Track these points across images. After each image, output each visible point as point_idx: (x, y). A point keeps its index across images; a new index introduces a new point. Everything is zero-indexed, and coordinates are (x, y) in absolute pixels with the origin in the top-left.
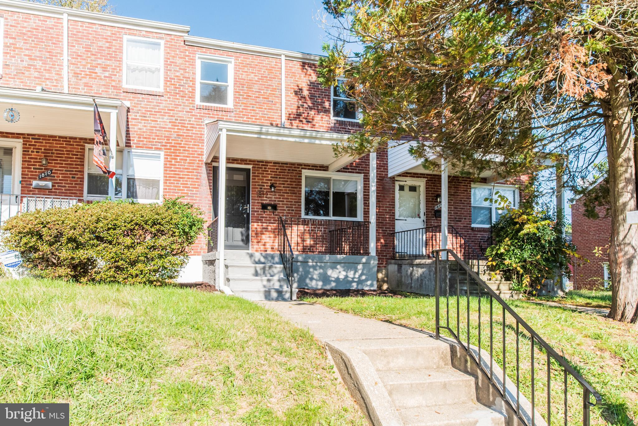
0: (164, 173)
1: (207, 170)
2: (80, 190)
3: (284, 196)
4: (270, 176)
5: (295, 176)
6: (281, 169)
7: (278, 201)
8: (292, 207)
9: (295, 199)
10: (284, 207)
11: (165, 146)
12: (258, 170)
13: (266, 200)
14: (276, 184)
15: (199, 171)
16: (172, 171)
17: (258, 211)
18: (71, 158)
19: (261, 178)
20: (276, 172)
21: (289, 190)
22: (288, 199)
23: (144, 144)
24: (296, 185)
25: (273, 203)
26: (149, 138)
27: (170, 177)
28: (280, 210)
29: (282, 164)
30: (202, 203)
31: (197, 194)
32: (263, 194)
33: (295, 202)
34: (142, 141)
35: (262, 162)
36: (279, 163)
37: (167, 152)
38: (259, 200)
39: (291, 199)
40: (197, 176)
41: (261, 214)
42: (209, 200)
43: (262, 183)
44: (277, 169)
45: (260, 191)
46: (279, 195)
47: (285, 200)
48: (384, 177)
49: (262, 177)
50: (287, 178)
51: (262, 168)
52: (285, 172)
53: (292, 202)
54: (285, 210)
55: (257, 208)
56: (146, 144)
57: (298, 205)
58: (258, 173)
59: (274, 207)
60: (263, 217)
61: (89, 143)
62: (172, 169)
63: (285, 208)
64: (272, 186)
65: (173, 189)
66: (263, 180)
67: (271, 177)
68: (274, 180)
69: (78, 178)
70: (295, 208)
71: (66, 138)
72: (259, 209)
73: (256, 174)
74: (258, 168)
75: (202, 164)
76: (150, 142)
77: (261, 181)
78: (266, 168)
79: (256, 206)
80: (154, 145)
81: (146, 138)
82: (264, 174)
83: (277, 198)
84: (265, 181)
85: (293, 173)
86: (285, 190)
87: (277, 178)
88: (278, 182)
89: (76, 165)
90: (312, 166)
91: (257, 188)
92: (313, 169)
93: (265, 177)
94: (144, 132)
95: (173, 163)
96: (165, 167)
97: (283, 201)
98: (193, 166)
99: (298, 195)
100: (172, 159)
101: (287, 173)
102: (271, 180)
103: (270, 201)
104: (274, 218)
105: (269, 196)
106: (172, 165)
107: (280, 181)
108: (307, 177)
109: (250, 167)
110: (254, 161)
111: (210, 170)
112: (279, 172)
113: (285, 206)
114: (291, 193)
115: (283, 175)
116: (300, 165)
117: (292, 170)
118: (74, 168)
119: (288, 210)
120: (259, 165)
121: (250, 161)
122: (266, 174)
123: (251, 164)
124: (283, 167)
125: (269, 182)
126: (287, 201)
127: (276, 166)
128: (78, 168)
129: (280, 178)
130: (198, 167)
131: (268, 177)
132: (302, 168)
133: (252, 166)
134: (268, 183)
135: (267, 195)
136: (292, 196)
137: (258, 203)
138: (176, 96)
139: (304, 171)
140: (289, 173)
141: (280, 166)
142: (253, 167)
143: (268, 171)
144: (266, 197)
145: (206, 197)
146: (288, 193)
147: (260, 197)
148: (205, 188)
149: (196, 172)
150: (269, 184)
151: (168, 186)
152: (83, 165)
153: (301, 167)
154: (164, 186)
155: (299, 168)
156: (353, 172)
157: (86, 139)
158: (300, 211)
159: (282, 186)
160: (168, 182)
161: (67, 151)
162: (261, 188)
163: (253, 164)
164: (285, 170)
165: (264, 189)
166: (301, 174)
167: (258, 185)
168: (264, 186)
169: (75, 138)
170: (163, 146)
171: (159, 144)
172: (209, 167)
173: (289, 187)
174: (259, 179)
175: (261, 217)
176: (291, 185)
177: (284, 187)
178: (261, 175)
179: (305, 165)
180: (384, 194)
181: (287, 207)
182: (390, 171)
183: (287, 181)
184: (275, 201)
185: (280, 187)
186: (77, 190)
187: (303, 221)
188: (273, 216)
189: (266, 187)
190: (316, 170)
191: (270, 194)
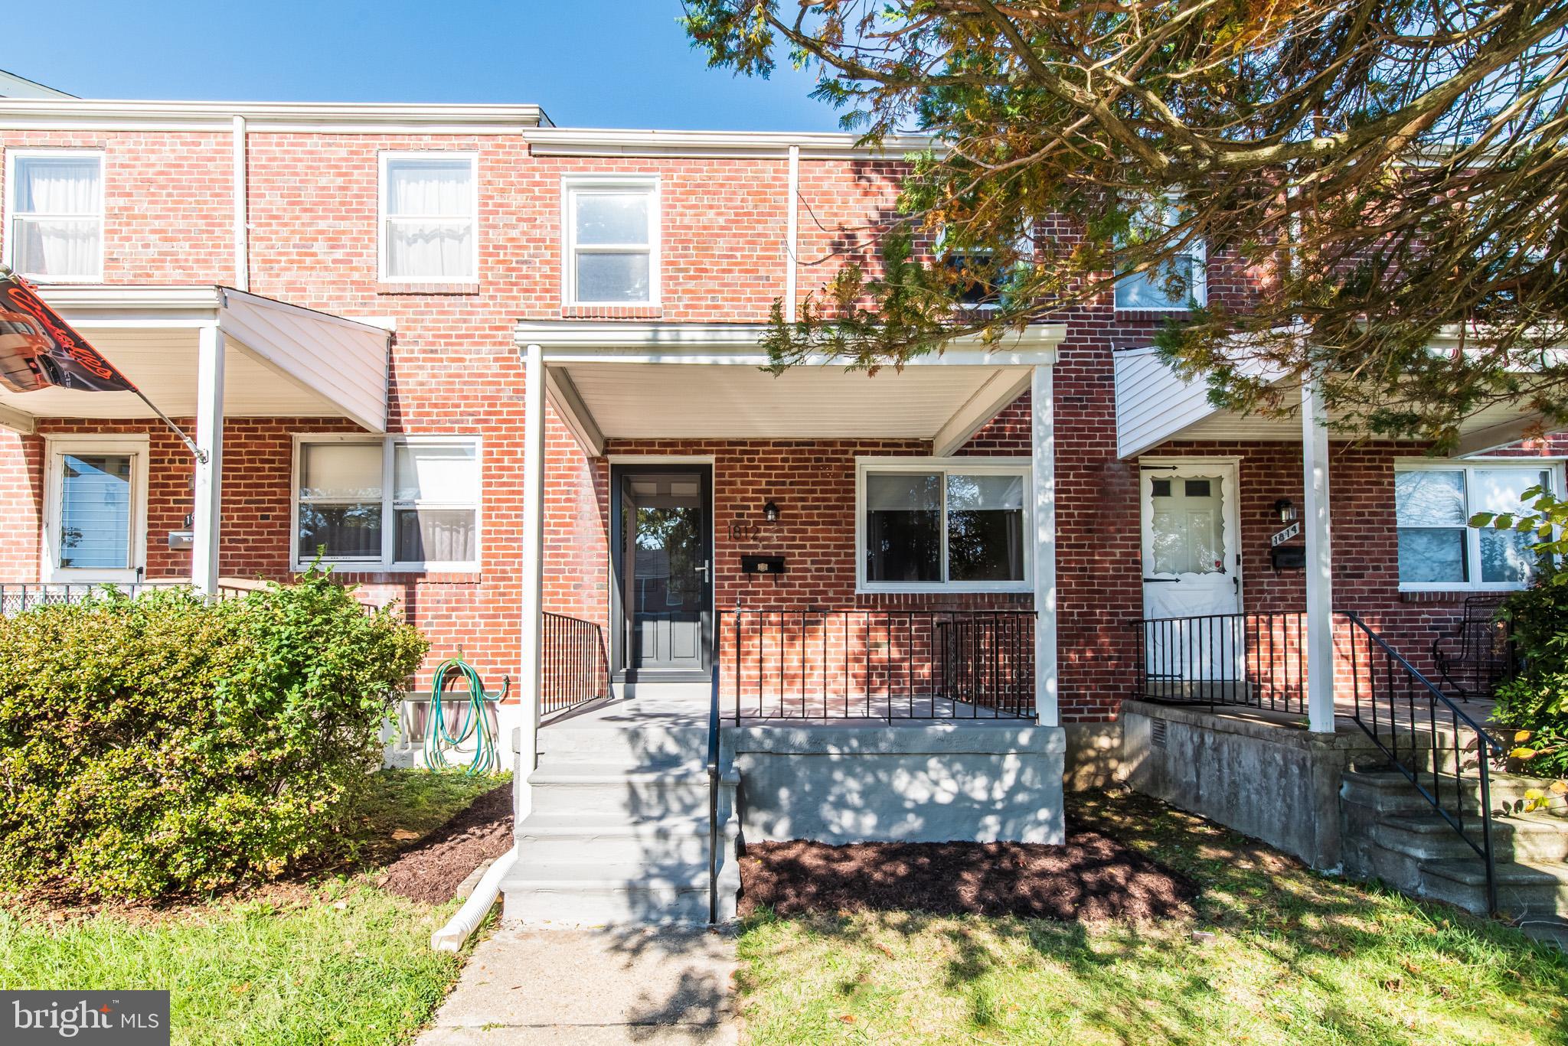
0: (484, 493)
1: (593, 476)
2: (280, 548)
3: (805, 531)
4: (764, 480)
5: (835, 476)
6: (794, 460)
7: (789, 547)
8: (829, 562)
9: (836, 539)
10: (805, 562)
11: (486, 421)
12: (732, 468)
13: (756, 547)
14: (783, 499)
15: (574, 480)
16: (504, 484)
17: (733, 578)
18: (258, 470)
19: (739, 486)
20: (783, 468)
21: (819, 516)
22: (817, 539)
23: (433, 422)
24: (837, 500)
25: (773, 552)
26: (444, 406)
27: (498, 500)
28: (795, 570)
29: (798, 444)
30: (581, 564)
31: (568, 540)
32: (747, 531)
33: (836, 547)
34: (428, 414)
35: (742, 443)
36: (789, 444)
37: (490, 437)
38: (734, 547)
39: (824, 539)
40: (568, 492)
41: (741, 585)
42: (600, 556)
43: (744, 499)
44: (784, 460)
45: (737, 523)
46: (790, 531)
47: (808, 544)
48: (1106, 460)
49: (743, 483)
50: (814, 483)
51: (742, 460)
52: (806, 468)
53: (828, 546)
54: (809, 571)
55: (729, 570)
56: (438, 422)
57: (846, 554)
58: (731, 475)
59: (777, 565)
60: (747, 593)
61: (299, 430)
62: (505, 480)
63: (809, 566)
64: (771, 506)
65: (507, 532)
66: (746, 491)
67: (768, 483)
68: (777, 491)
69: (276, 518)
70: (837, 562)
71: (246, 421)
72: (736, 570)
73: (727, 478)
74: (731, 460)
75: (580, 460)
76: (446, 414)
77: (739, 496)
78: (753, 460)
79: (727, 563)
80: (457, 422)
81: (436, 406)
82: (747, 475)
83: (785, 539)
84: (750, 495)
85: (830, 467)
86: (808, 516)
87: (784, 484)
88: (787, 496)
89: (270, 485)
90: (885, 445)
91: (730, 515)
92: (888, 454)
93: (751, 483)
94: (431, 391)
95: (506, 464)
96: (485, 477)
97: (804, 547)
98: (557, 469)
99: (844, 526)
100: (504, 453)
101: (814, 468)
102: (769, 491)
103: (765, 547)
104: (776, 593)
105: (762, 534)
106: (502, 469)
107: (792, 491)
108: (871, 477)
109: (710, 459)
110: (719, 443)
111: (601, 476)
112: (791, 468)
113: (809, 559)
114: (824, 523)
115: (800, 476)
116: (849, 443)
117: (828, 460)
118: (266, 494)
119: (817, 570)
120: (733, 452)
121: (710, 443)
122: (754, 475)
123: (711, 452)
124: (802, 452)
125: (763, 496)
126: (812, 547)
127: (780, 452)
128: (274, 493)
129: (791, 484)
130: (571, 469)
131: (760, 483)
132: (856, 453)
133: (714, 456)
134: (759, 499)
135: (758, 531)
136: (829, 531)
137: (732, 555)
138: (511, 291)
139: (860, 460)
140: (818, 468)
141: (793, 452)
142: (717, 460)
143: (758, 467)
144: (755, 538)
145: (593, 548)
146: (817, 523)
147: (737, 539)
148: (589, 523)
149: (566, 484)
150: (763, 503)
151: (494, 524)
152: (288, 485)
153: (851, 450)
154: (484, 524)
155: (846, 452)
156: (1009, 454)
157: (292, 420)
158: (853, 570)
159: (800, 504)
160: (494, 513)
161: (249, 453)
162: (741, 515)
163: (718, 452)
164: (808, 460)
165: (750, 516)
166: (853, 468)
167: (733, 507)
168: (748, 508)
169: (268, 420)
170: (478, 421)
171: (471, 418)
172: (600, 468)
173: (817, 508)
174: (733, 491)
175: (741, 593)
176: (824, 500)
177: (804, 508)
178: (739, 480)
179: (863, 444)
180: (1106, 508)
181: (813, 563)
182: (1121, 442)
183: (814, 491)
184: (780, 547)
185: (794, 508)
186: (274, 548)
187: (859, 597)
188: (774, 588)
189: (752, 511)
190: (896, 454)
191: (765, 531)
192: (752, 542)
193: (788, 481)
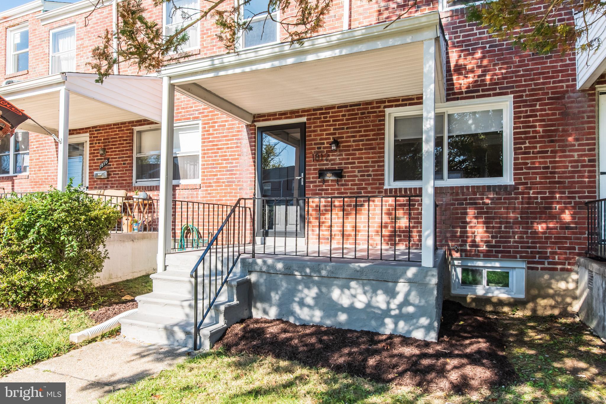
0: (202, 146)
1: (248, 134)
2: (129, 176)
3: (355, 154)
4: (332, 128)
5: (372, 121)
6: (349, 115)
7: (346, 164)
8: (368, 171)
9: (373, 158)
10: (354, 172)
11: (203, 113)
12: (314, 123)
13: (327, 164)
14: (343, 137)
15: (240, 137)
16: (210, 142)
17: (315, 182)
18: (122, 144)
19: (319, 132)
20: (342, 120)
21: (363, 145)
22: (362, 158)
23: (182, 116)
24: (374, 135)
25: (337, 167)
26: (187, 108)
27: (208, 150)
28: (348, 176)
29: (351, 106)
30: (242, 178)
31: (236, 166)
32: (322, 156)
33: (373, 162)
34: (181, 113)
35: (321, 109)
36: (346, 106)
37: (205, 120)
38: (316, 165)
39: (366, 158)
40: (237, 143)
41: (319, 186)
42: (251, 173)
43: (321, 139)
44: (344, 116)
45: (318, 153)
46: (346, 155)
47: (356, 161)
48: (567, 91)
49: (321, 131)
50: (360, 127)
51: (320, 118)
52: (356, 119)
53: (368, 162)
54: (356, 176)
55: (313, 178)
56: (184, 116)
57: (379, 166)
58: (315, 127)
59: (339, 174)
60: (323, 190)
61: (135, 126)
62: (210, 139)
63: (356, 173)
64: (336, 142)
65: (211, 164)
66: (322, 135)
67: (334, 129)
68: (339, 133)
69: (128, 164)
70: (373, 171)
71: (118, 124)
72: (316, 178)
73: (312, 129)
74: (315, 119)
75: (242, 127)
76: (187, 112)
77: (319, 138)
78: (326, 117)
79: (312, 174)
80: (191, 115)
81: (183, 108)
82: (323, 126)
83: (343, 159)
84: (325, 137)
85: (369, 117)
86: (356, 146)
87: (343, 129)
88: (345, 135)
89: (126, 150)
90: (403, 100)
91: (314, 148)
92: (405, 105)
93: (325, 130)
94: (182, 102)
95: (211, 132)
96: (203, 139)
97: (354, 163)
98: (232, 132)
99: (377, 150)
100: (210, 127)
101: (360, 118)
102: (335, 134)
103: (332, 164)
104: (338, 189)
105: (331, 157)
106: (209, 134)
107: (348, 132)
108: (396, 120)
109: (304, 119)
110: (308, 110)
111: (252, 134)
112: (347, 120)
113: (357, 170)
114: (366, 149)
115: (352, 123)
116: (381, 101)
117: (368, 113)
118: (124, 154)
119: (361, 176)
120: (316, 114)
121: (304, 111)
122: (327, 126)
123: (304, 116)
124: (353, 110)
125: (331, 137)
126: (359, 163)
127: (341, 111)
128: (127, 154)
129: (347, 128)
130: (238, 131)
131: (330, 130)
132: (385, 107)
133: (306, 118)
134: (329, 139)
135: (329, 156)
136: (369, 153)
137: (314, 169)
138: (213, 49)
139: (388, 111)
140: (362, 118)
141: (348, 111)
142: (308, 119)
143: (329, 121)
144: (327, 160)
145: (248, 170)
146: (362, 149)
147: (318, 161)
148: (246, 158)
149: (236, 139)
150: (332, 140)
151: (206, 161)
152: (132, 150)
153: (383, 105)
154: (202, 161)
155: (379, 107)
156: (489, 96)
157: (133, 122)
158: (383, 175)
159: (352, 139)
160: (206, 156)
161: (119, 137)
162: (320, 148)
163: (308, 115)
164: (357, 114)
165: (324, 148)
166: (384, 116)
167: (315, 144)
168: (323, 144)
169: (125, 123)
170: (200, 113)
171: (197, 112)
172: (251, 130)
173: (362, 140)
174: (316, 135)
175: (319, 190)
176: (366, 136)
177: (354, 141)
178: (319, 129)
179: (389, 101)
180: (567, 125)
181: (359, 172)
182: (580, 77)
183: (360, 131)
184: (341, 164)
185: (349, 141)
186: (127, 177)
187: (386, 190)
188: (337, 187)
189: (326, 145)
190: (410, 104)
191: (332, 155)
192: (325, 162)
193: (345, 127)
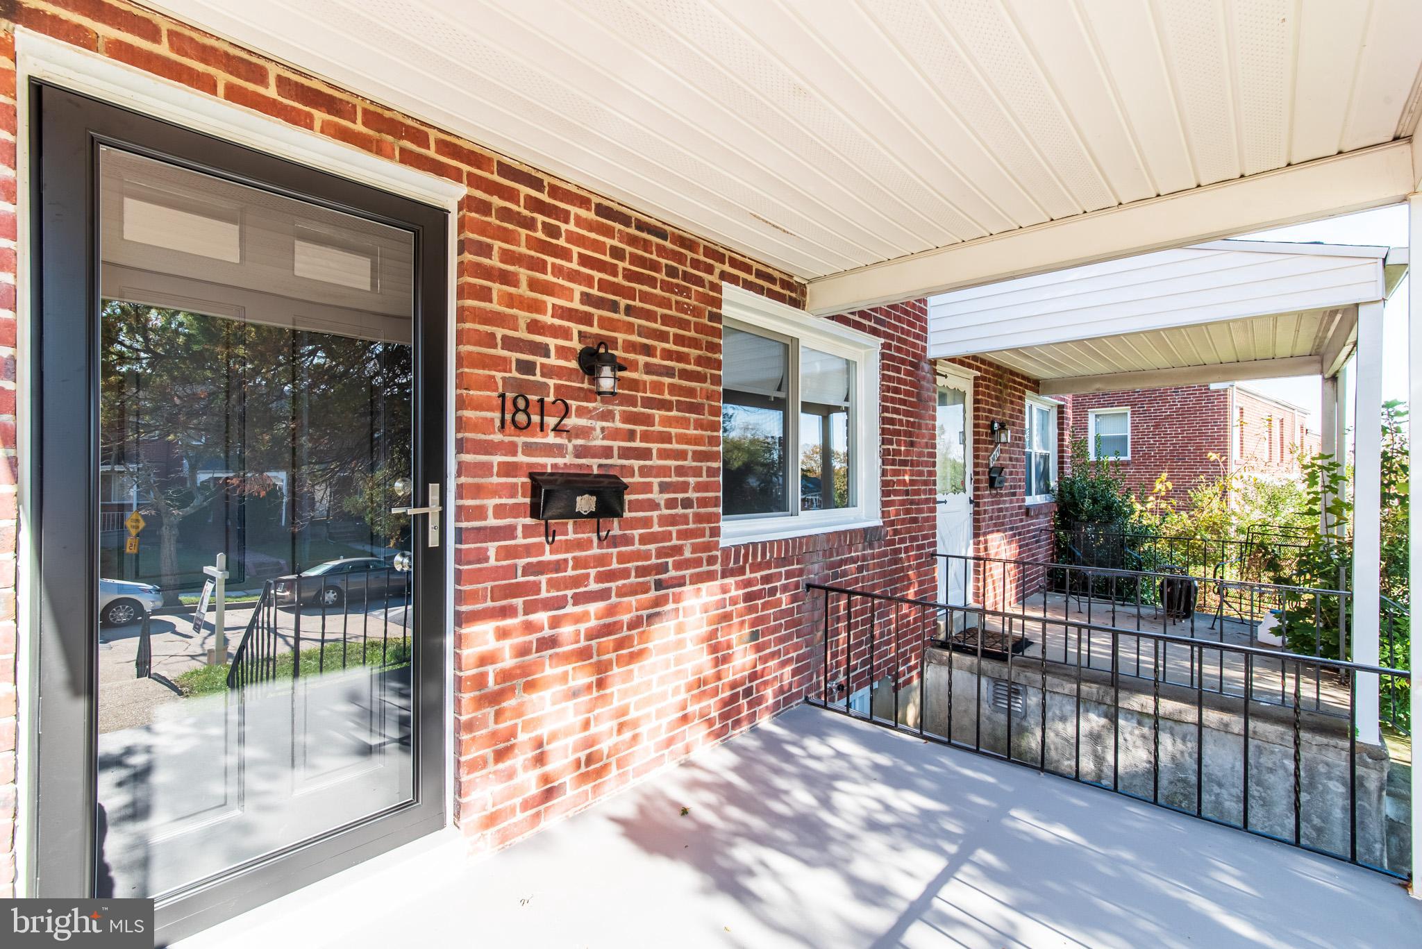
3: (648, 420)
4: (577, 288)
5: (695, 311)
6: (634, 259)
7: (624, 453)
8: (684, 487)
9: (695, 440)
10: (649, 488)
12: (507, 237)
13: (559, 450)
14: (613, 343)
17: (509, 532)
19: (523, 290)
20: (613, 270)
21: (673, 389)
22: (668, 438)
28: (634, 506)
29: (640, 225)
32: (541, 408)
35: (533, 180)
36: (624, 218)
38: (512, 449)
39: (678, 439)
41: (528, 550)
43: (534, 327)
44: (617, 253)
45: (522, 389)
46: (625, 418)
47: (654, 447)
49: (532, 285)
50: (664, 320)
51: (530, 224)
52: (652, 282)
53: (682, 455)
54: (653, 505)
55: (500, 511)
60: (540, 568)
63: (655, 495)
66: (539, 307)
67: (586, 299)
68: (602, 323)
72: (515, 511)
73: (495, 262)
74: (505, 214)
77: (524, 316)
78: (553, 231)
79: (495, 492)
82: (541, 266)
83: (615, 434)
84: (548, 319)
85: (688, 293)
86: (654, 387)
87: (614, 307)
88: (620, 336)
90: (759, 274)
91: (501, 364)
92: (760, 290)
93: (548, 289)
97: (648, 454)
99: (707, 417)
101: (664, 285)
102: (587, 319)
103: (581, 452)
104: (602, 560)
105: (571, 421)
107: (629, 328)
108: (739, 328)
109: (443, 192)
110: (476, 156)
112: (629, 276)
113: (655, 482)
114: (681, 407)
115: (643, 297)
116: (715, 252)
117: (686, 276)
119: (671, 504)
120: (511, 194)
121: (454, 147)
122: (556, 270)
123: (456, 176)
124: (646, 245)
125: (575, 328)
126: (661, 454)
127: (609, 232)
129: (629, 310)
131: (568, 293)
132: (724, 276)
133: (462, 190)
134: (566, 334)
135: (567, 412)
136: (686, 423)
137: (509, 470)
139: (728, 291)
140: (670, 288)
141: (633, 241)
142: (467, 203)
143: (565, 254)
144: (557, 429)
146: (669, 406)
147: (519, 428)
150: (576, 344)
153: (718, 268)
158: (718, 502)
159: (642, 359)
162: (528, 367)
163: (474, 181)
164: (655, 266)
165: (548, 371)
166: (719, 304)
167: (509, 343)
168: (544, 350)
173: (669, 372)
174: (508, 300)
175: (527, 570)
176: (681, 358)
177: (649, 369)
178: (523, 273)
179: (735, 262)
181: (664, 488)
182: (932, 339)
183: (664, 337)
184: (607, 453)
185: (634, 366)
187: (726, 551)
188: (596, 551)
189: (553, 361)
191: (581, 412)
192: (551, 439)
193: (623, 302)
